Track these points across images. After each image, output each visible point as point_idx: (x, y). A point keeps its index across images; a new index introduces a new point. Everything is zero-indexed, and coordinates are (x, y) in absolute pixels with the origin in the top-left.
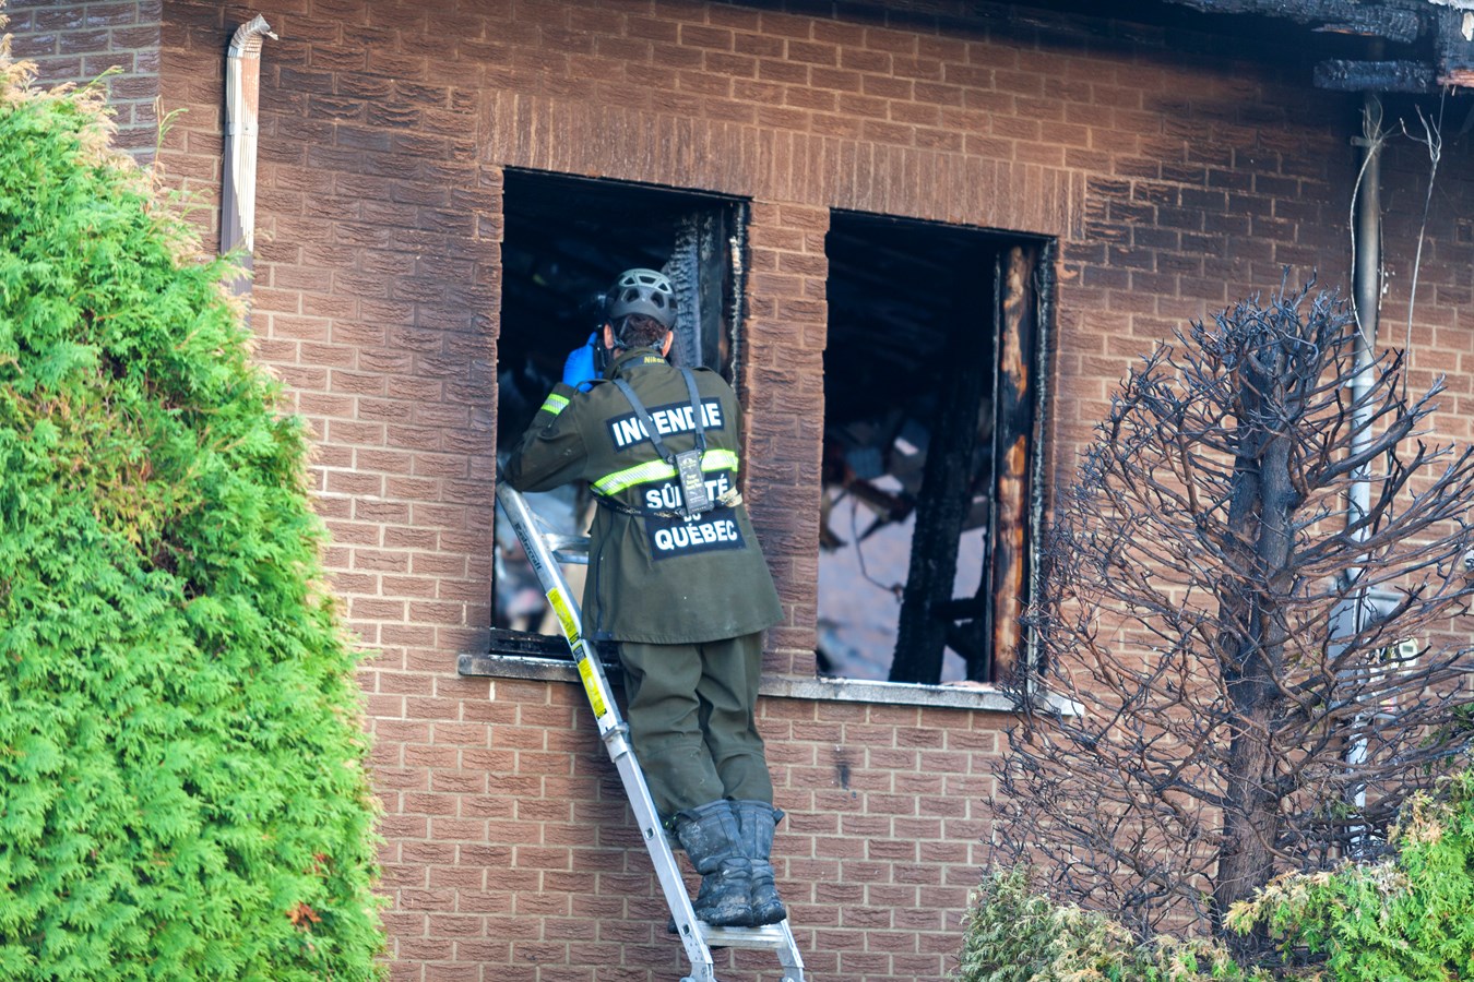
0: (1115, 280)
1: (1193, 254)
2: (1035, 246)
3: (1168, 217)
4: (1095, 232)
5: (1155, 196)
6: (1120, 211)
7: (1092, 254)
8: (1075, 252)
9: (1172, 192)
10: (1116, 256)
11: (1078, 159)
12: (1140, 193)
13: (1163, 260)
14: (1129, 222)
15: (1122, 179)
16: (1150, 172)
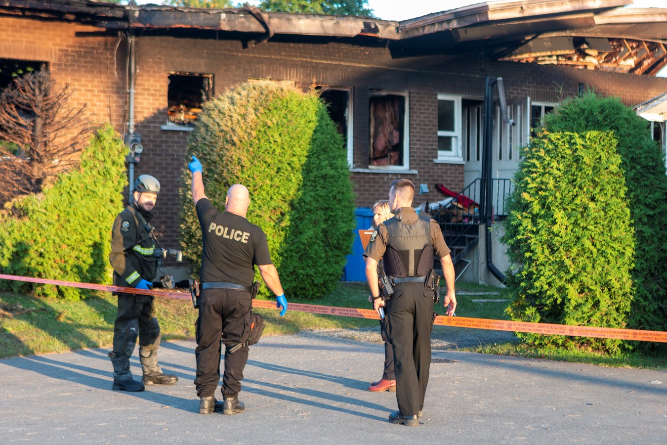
0: (65, 70)
1: (87, 65)
2: (47, 63)
3: (79, 56)
4: (60, 60)
5: (76, 52)
6: (66, 55)
7: (59, 65)
8: (54, 65)
9: (80, 51)
10: (65, 65)
11: (55, 44)
12: (72, 51)
13: (78, 66)
14: (69, 58)
15: (67, 49)
16: (74, 47)
